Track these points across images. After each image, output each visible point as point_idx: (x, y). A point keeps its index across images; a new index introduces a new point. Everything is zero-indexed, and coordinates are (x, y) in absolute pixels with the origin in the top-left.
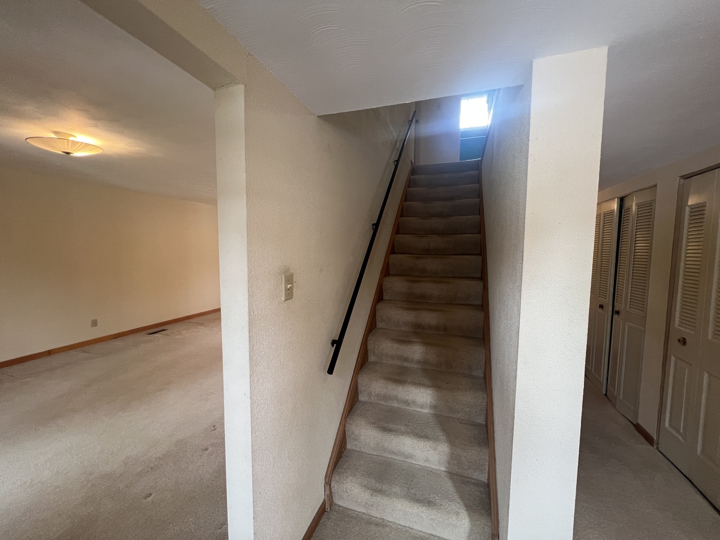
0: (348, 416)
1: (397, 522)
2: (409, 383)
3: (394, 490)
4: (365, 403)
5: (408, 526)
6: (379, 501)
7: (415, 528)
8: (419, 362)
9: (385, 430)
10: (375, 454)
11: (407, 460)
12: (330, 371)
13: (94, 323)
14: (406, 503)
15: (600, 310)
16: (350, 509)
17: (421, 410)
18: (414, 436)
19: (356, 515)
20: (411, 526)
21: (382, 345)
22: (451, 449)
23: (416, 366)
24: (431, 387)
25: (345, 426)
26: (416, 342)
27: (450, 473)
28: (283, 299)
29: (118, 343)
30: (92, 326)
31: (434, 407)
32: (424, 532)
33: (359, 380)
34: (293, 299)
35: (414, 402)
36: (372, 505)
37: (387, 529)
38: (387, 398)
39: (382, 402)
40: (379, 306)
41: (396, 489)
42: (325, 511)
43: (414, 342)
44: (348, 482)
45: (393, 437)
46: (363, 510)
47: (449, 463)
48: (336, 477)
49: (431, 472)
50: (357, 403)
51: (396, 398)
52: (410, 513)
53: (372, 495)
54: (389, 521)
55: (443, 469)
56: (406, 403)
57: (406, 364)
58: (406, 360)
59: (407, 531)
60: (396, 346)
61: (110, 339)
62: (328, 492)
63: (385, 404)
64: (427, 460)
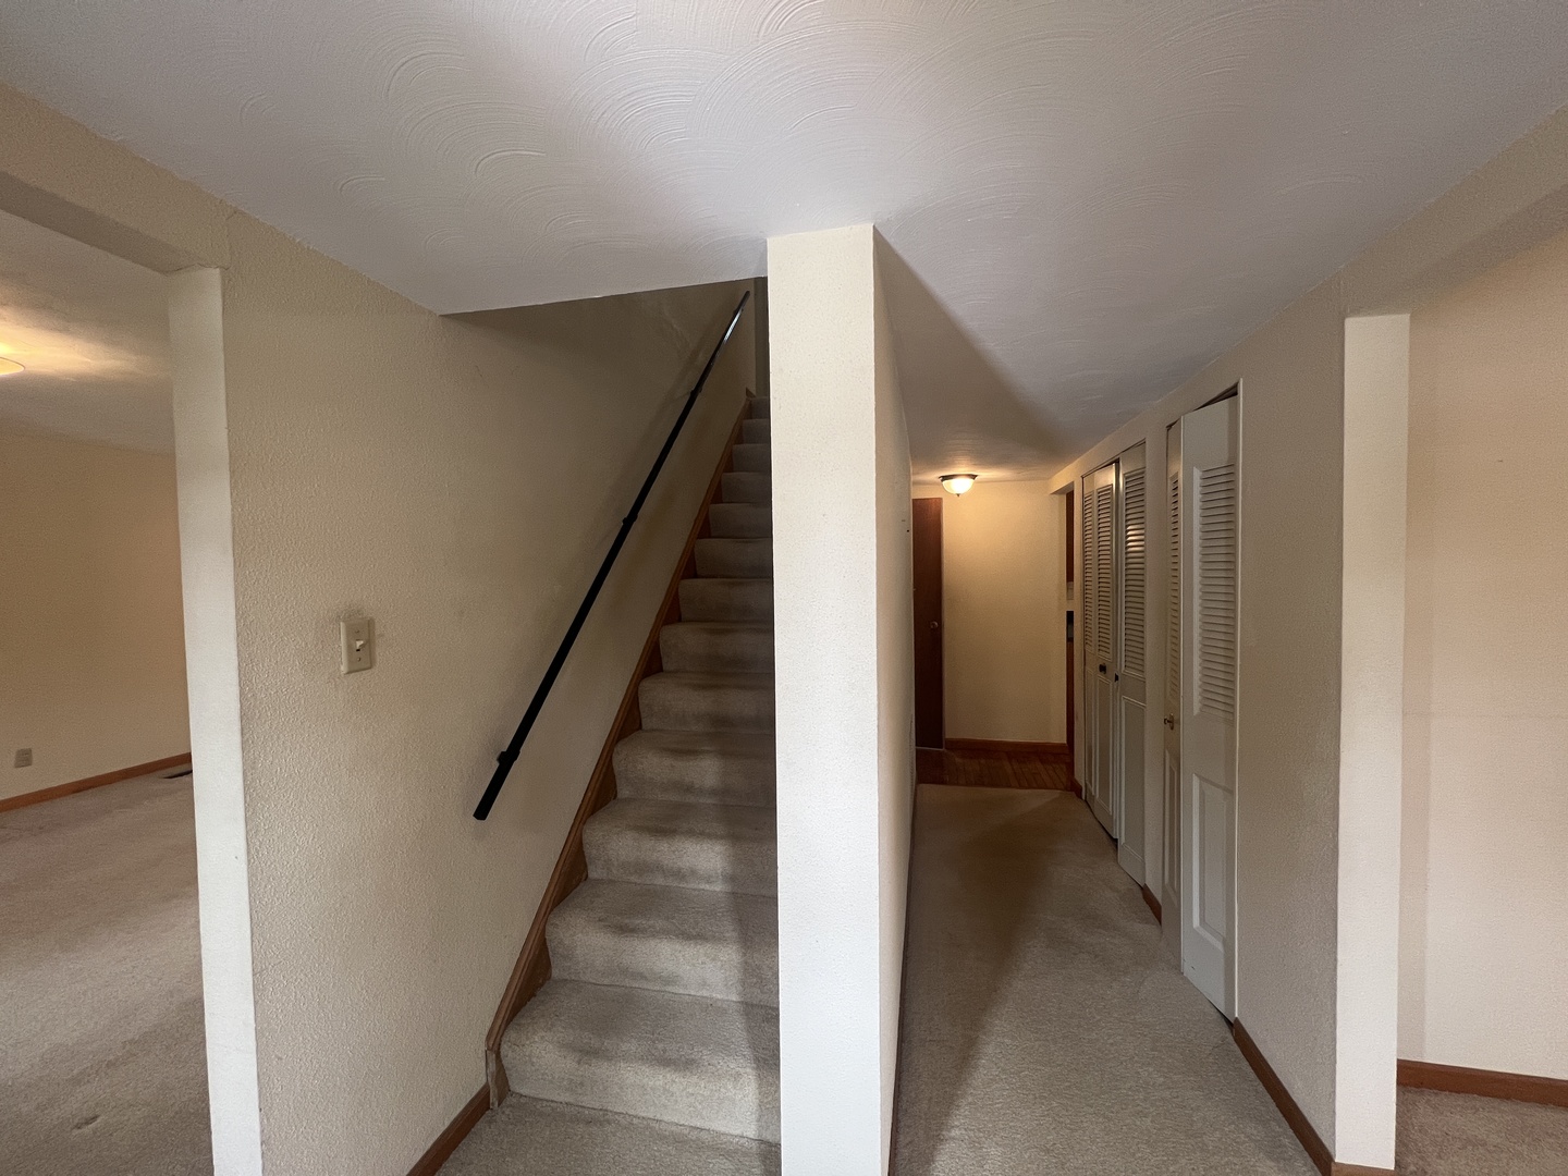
0: (552, 910)
1: (632, 1112)
2: (682, 833)
3: (624, 1047)
4: (599, 881)
5: (651, 1117)
6: (594, 1073)
7: (666, 1118)
8: (713, 792)
9: (624, 930)
10: (605, 982)
11: (669, 989)
12: (482, 812)
13: (24, 758)
14: (644, 1068)
15: (1101, 675)
16: (541, 1100)
17: (707, 887)
18: (677, 936)
19: (553, 1109)
20: (658, 1117)
21: (642, 764)
22: (745, 954)
23: (709, 801)
24: (722, 837)
25: (544, 930)
26: (708, 752)
27: (746, 1003)
28: (344, 668)
29: (87, 801)
30: (17, 766)
31: (731, 879)
32: (683, 1125)
33: (585, 836)
34: (375, 670)
35: (693, 872)
36: (582, 1084)
37: (608, 1128)
38: (643, 868)
39: (633, 879)
40: (646, 684)
41: (631, 1046)
42: (488, 1108)
43: (702, 752)
44: (535, 1042)
45: (636, 942)
46: (565, 1097)
47: (743, 982)
48: (511, 1035)
49: (710, 1008)
50: (581, 884)
51: (658, 868)
52: (651, 1088)
53: (579, 1063)
54: (616, 1113)
55: (734, 998)
56: (679, 874)
57: (690, 799)
58: (689, 789)
59: (647, 1127)
60: (668, 761)
61: (65, 795)
62: (493, 1067)
63: (639, 881)
64: (704, 984)
